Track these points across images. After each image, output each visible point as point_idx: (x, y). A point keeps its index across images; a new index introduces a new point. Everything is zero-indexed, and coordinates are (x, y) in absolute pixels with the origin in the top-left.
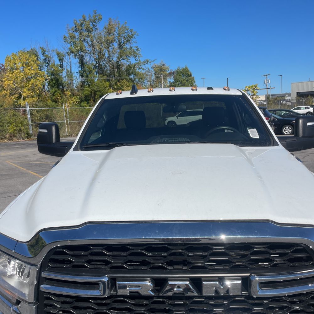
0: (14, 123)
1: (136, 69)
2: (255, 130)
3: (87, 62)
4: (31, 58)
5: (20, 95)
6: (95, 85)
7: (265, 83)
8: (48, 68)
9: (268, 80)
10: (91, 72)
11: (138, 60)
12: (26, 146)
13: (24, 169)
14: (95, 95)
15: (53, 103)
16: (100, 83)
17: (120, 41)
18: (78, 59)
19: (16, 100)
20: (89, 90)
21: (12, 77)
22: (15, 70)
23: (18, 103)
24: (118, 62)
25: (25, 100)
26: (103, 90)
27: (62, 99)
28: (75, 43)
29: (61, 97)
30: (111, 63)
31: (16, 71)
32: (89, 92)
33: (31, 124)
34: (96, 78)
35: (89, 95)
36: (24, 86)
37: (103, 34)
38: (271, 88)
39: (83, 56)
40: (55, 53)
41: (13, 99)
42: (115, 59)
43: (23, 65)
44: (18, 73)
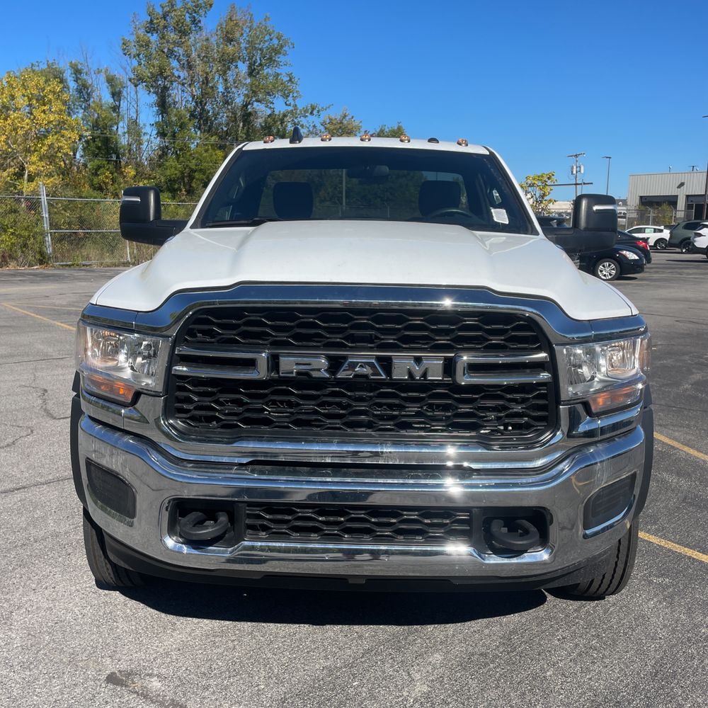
0: (12, 228)
1: (286, 126)
2: (505, 211)
3: (175, 103)
4: (49, 85)
5: (23, 169)
6: (191, 155)
7: (572, 172)
8: (85, 111)
9: (580, 167)
10: (182, 126)
11: (293, 103)
12: (38, 279)
13: (45, 319)
14: (191, 178)
15: (96, 193)
16: (203, 152)
17: (254, 59)
18: (154, 95)
19: (11, 180)
20: (179, 166)
21: (5, 127)
22: (12, 112)
23: (15, 188)
24: (246, 106)
25: (32, 181)
26: (209, 169)
27: (116, 186)
28: (149, 57)
29: (114, 180)
30: (230, 107)
31: (13, 115)
32: (177, 172)
33: (51, 233)
34: (195, 140)
35: (178, 178)
36: (33, 149)
37: (213, 40)
38: (584, 184)
39: (165, 89)
40: (102, 78)
41: (5, 179)
42: (239, 100)
43: (30, 100)
44: (18, 118)
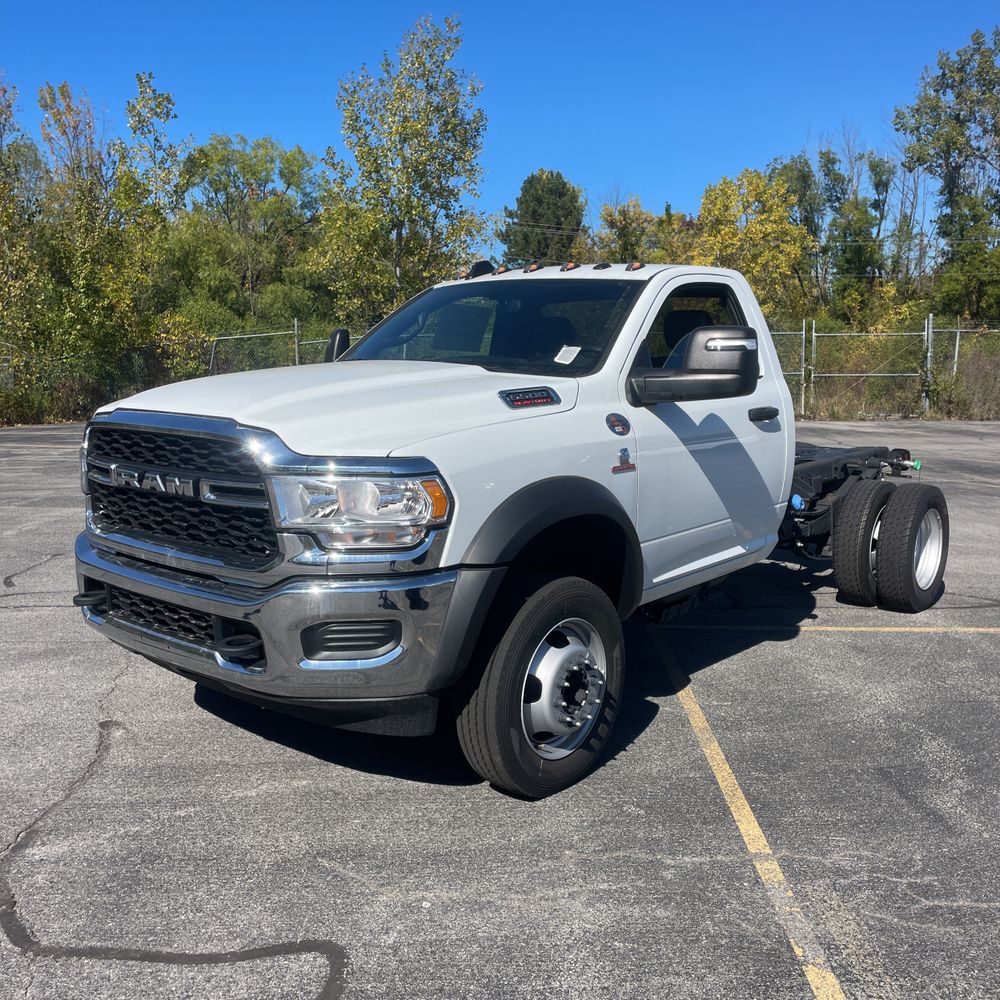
6: (983, 260)
10: (976, 219)
20: (962, 278)
22: (723, 227)
27: (867, 311)
29: (862, 302)
31: (725, 230)
32: (959, 287)
34: (994, 238)
35: (961, 295)
40: (865, 165)
43: (745, 209)
44: (730, 233)
